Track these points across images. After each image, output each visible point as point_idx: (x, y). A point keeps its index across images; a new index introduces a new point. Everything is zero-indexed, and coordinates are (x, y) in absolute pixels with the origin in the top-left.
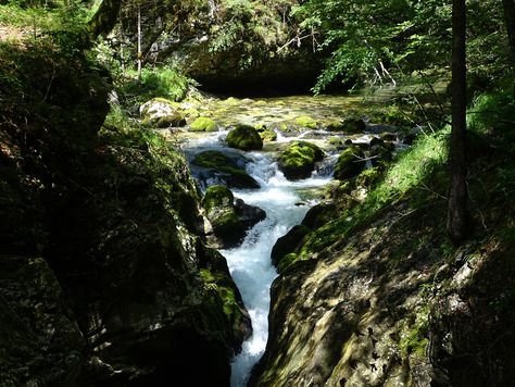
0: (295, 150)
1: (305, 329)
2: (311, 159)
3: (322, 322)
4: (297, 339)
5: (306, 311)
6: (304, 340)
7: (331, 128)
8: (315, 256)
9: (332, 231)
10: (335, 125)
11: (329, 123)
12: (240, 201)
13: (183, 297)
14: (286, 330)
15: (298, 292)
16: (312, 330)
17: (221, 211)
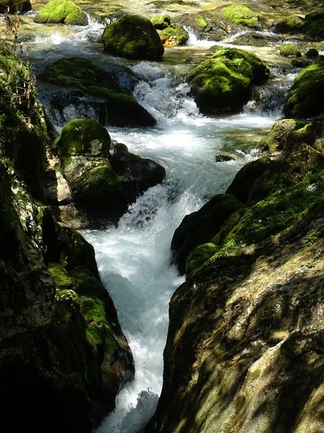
0: (219, 64)
1: (230, 377)
2: (247, 80)
3: (259, 366)
4: (214, 394)
5: (231, 347)
6: (227, 397)
7: (282, 28)
8: (250, 250)
9: (281, 207)
10: (289, 23)
11: (281, 19)
12: (121, 148)
13: (18, 312)
14: (195, 377)
15: (219, 312)
16: (241, 380)
17: (88, 164)
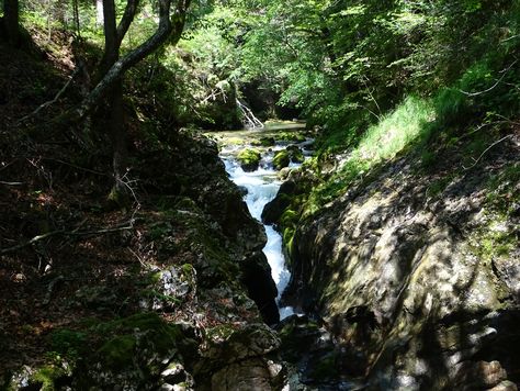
1: (364, 250)
3: (381, 244)
4: (354, 260)
5: (354, 240)
6: (364, 259)
15: (339, 228)
16: (373, 250)
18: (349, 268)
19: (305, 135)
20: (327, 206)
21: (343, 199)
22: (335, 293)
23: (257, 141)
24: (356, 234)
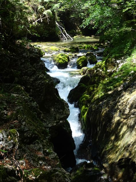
0: (61, 57)
2: (67, 61)
7: (65, 51)
13: (63, 110)
18: (121, 133)
19: (98, 46)
20: (110, 93)
21: (119, 89)
22: (111, 149)
23: (67, 49)
24: (127, 112)
